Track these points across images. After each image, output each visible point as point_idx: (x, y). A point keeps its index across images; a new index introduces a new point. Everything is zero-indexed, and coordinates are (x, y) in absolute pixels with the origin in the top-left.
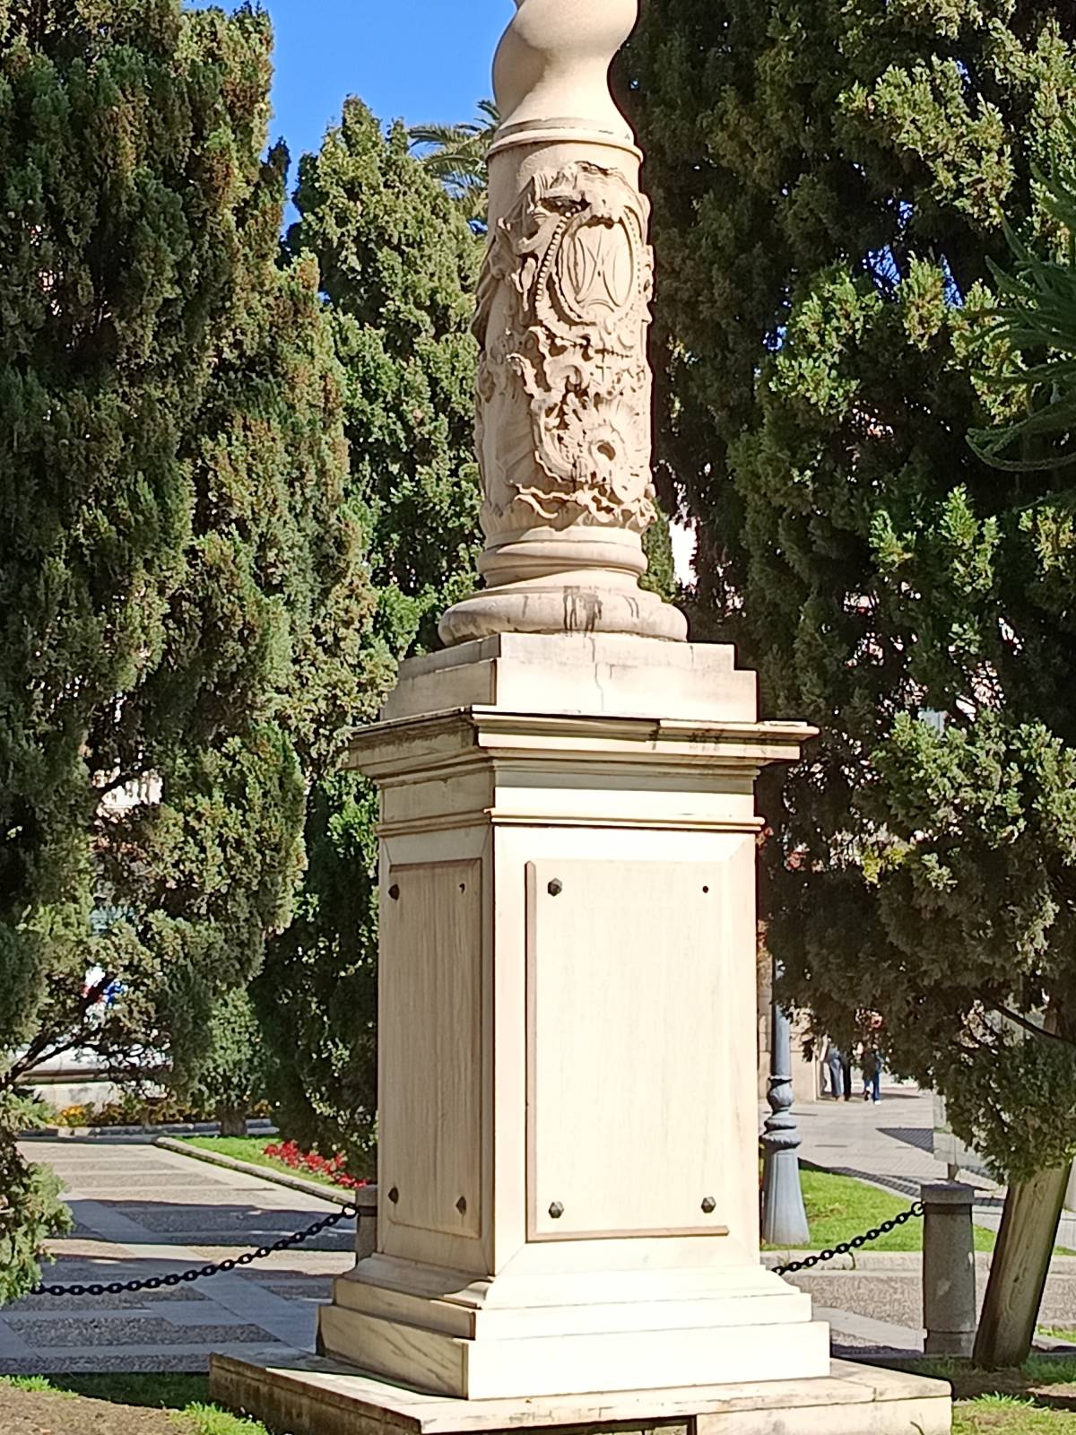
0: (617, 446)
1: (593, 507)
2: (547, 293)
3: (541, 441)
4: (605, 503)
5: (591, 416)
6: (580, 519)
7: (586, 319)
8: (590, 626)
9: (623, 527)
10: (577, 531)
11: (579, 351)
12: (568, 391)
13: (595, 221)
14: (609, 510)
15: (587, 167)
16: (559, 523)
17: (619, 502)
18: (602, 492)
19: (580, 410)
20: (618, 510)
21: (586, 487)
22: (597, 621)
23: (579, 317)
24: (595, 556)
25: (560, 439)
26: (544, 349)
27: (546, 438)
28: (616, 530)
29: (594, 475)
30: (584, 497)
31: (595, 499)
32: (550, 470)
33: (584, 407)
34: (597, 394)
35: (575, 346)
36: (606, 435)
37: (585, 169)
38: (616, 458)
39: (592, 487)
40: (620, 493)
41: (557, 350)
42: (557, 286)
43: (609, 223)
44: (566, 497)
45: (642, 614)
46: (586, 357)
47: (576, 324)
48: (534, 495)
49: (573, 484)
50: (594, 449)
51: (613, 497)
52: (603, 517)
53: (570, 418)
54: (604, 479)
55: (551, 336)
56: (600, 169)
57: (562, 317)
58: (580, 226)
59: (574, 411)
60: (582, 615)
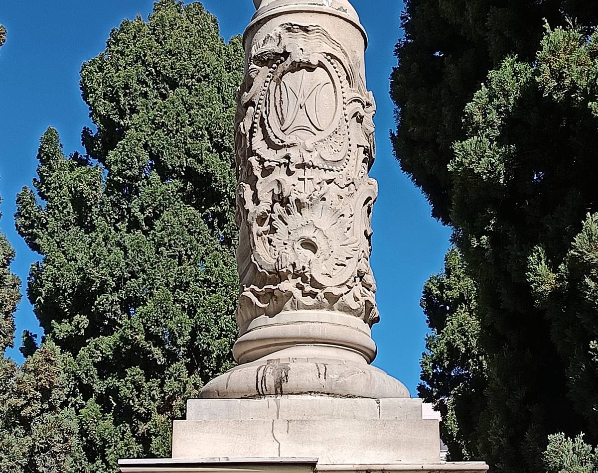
0: (319, 241)
1: (298, 293)
2: (260, 129)
3: (254, 245)
4: (308, 288)
5: (295, 219)
6: (288, 305)
7: (288, 142)
8: (279, 390)
9: (331, 308)
10: (286, 315)
11: (283, 169)
12: (274, 202)
13: (297, 67)
14: (314, 295)
15: (290, 28)
16: (271, 310)
17: (321, 287)
18: (304, 280)
19: (286, 215)
20: (321, 294)
21: (290, 277)
22: (283, 385)
23: (282, 142)
24: (300, 334)
25: (270, 241)
26: (258, 173)
27: (258, 242)
28: (324, 312)
29: (294, 265)
30: (288, 285)
31: (299, 287)
32: (261, 267)
33: (289, 213)
34: (297, 200)
35: (280, 165)
36: (308, 233)
37: (289, 30)
38: (319, 251)
39: (295, 276)
40: (321, 279)
41: (267, 172)
42: (266, 121)
43: (310, 68)
44: (274, 288)
45: (330, 376)
46: (289, 173)
47: (280, 147)
48: (253, 291)
49: (278, 276)
50: (298, 245)
51: (314, 283)
52: (309, 301)
53: (278, 223)
54: (304, 268)
55: (262, 161)
56: (301, 27)
57: (271, 145)
58: (284, 73)
59: (280, 217)
60: (271, 381)
